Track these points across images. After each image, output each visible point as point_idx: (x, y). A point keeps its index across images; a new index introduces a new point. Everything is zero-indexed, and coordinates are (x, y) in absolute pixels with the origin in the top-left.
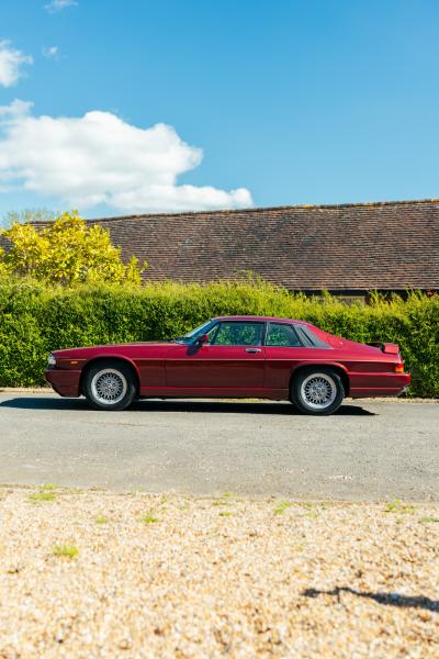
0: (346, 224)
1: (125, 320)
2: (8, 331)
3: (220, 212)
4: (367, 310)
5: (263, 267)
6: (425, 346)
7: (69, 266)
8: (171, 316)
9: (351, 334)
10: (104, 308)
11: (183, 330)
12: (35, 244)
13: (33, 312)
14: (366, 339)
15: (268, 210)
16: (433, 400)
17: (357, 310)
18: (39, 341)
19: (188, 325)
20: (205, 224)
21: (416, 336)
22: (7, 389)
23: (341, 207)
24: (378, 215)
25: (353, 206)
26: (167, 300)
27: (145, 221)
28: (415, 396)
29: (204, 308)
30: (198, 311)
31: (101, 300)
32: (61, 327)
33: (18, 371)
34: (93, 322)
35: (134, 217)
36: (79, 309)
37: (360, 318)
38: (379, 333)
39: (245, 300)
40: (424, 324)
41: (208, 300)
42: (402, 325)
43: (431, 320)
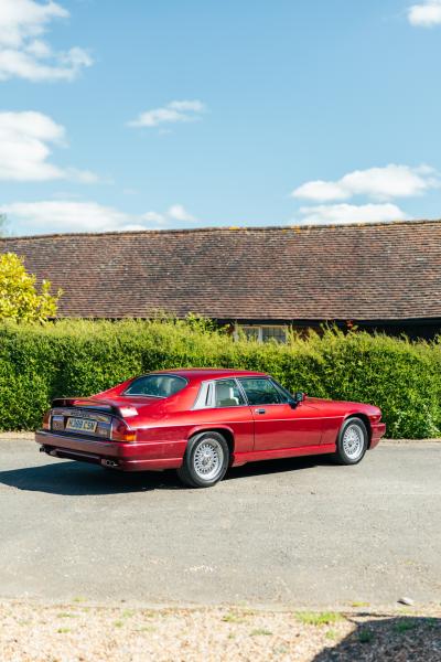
0: (273, 248)
1: (32, 361)
3: (144, 233)
4: (282, 348)
5: (187, 293)
6: (339, 384)
8: (80, 357)
10: (10, 349)
11: (92, 370)
14: (280, 378)
15: (195, 231)
17: (271, 348)
19: (98, 366)
20: (129, 245)
21: (330, 375)
23: (268, 230)
24: (304, 239)
25: (280, 229)
26: (77, 340)
27: (67, 240)
29: (114, 348)
30: (108, 351)
31: (7, 341)
37: (274, 357)
38: (293, 372)
39: (157, 339)
40: (338, 363)
41: (119, 340)
42: (316, 365)
43: (345, 359)
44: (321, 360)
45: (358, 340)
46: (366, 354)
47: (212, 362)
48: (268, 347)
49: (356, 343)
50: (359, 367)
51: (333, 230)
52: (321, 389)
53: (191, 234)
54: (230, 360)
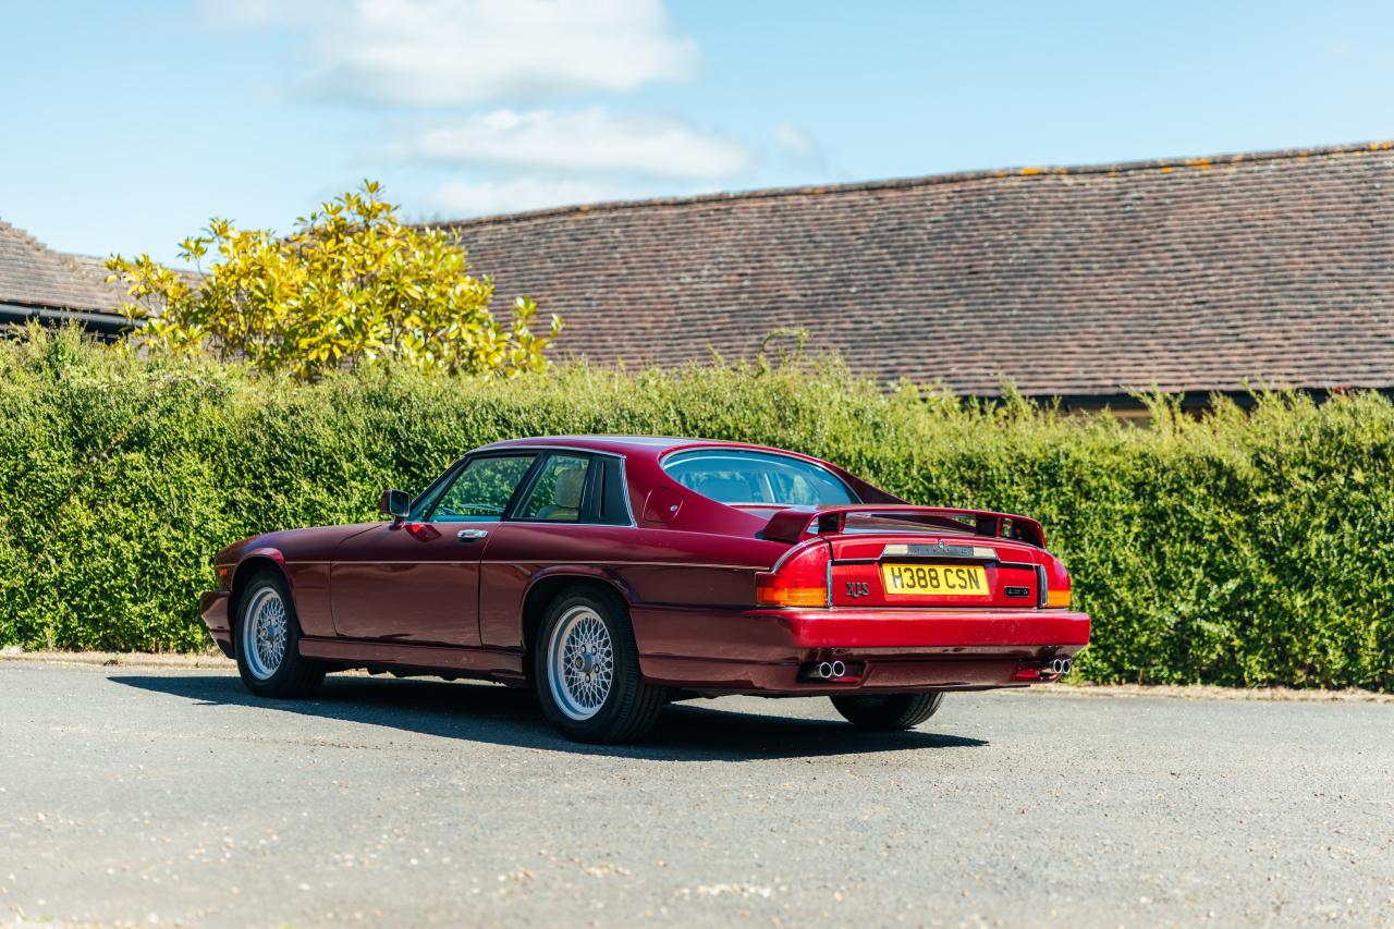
0: (1134, 216)
2: (136, 499)
3: (798, 193)
4: (1132, 439)
6: (1297, 537)
7: (346, 331)
9: (1084, 505)
10: (393, 435)
12: (261, 273)
13: (203, 447)
15: (927, 182)
16: (1324, 694)
18: (218, 527)
20: (757, 224)
21: (1271, 509)
22: (134, 656)
23: (1123, 170)
24: (1221, 190)
25: (1155, 166)
26: (568, 413)
27: (601, 219)
28: (1272, 683)
31: (387, 414)
32: (275, 487)
33: (163, 608)
34: (362, 475)
35: (576, 210)
36: (327, 438)
37: (1110, 460)
38: (1163, 501)
39: (787, 412)
40: (1294, 476)
41: (680, 413)
42: (1232, 480)
43: (1314, 465)
44: (1244, 467)
45: (1354, 414)
46: (1378, 452)
47: (934, 472)
48: (1093, 433)
49: (1346, 420)
50: (1355, 487)
51: (1302, 162)
52: (1246, 550)
53: (918, 191)
54: (985, 468)
